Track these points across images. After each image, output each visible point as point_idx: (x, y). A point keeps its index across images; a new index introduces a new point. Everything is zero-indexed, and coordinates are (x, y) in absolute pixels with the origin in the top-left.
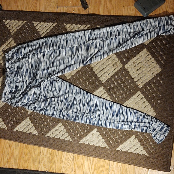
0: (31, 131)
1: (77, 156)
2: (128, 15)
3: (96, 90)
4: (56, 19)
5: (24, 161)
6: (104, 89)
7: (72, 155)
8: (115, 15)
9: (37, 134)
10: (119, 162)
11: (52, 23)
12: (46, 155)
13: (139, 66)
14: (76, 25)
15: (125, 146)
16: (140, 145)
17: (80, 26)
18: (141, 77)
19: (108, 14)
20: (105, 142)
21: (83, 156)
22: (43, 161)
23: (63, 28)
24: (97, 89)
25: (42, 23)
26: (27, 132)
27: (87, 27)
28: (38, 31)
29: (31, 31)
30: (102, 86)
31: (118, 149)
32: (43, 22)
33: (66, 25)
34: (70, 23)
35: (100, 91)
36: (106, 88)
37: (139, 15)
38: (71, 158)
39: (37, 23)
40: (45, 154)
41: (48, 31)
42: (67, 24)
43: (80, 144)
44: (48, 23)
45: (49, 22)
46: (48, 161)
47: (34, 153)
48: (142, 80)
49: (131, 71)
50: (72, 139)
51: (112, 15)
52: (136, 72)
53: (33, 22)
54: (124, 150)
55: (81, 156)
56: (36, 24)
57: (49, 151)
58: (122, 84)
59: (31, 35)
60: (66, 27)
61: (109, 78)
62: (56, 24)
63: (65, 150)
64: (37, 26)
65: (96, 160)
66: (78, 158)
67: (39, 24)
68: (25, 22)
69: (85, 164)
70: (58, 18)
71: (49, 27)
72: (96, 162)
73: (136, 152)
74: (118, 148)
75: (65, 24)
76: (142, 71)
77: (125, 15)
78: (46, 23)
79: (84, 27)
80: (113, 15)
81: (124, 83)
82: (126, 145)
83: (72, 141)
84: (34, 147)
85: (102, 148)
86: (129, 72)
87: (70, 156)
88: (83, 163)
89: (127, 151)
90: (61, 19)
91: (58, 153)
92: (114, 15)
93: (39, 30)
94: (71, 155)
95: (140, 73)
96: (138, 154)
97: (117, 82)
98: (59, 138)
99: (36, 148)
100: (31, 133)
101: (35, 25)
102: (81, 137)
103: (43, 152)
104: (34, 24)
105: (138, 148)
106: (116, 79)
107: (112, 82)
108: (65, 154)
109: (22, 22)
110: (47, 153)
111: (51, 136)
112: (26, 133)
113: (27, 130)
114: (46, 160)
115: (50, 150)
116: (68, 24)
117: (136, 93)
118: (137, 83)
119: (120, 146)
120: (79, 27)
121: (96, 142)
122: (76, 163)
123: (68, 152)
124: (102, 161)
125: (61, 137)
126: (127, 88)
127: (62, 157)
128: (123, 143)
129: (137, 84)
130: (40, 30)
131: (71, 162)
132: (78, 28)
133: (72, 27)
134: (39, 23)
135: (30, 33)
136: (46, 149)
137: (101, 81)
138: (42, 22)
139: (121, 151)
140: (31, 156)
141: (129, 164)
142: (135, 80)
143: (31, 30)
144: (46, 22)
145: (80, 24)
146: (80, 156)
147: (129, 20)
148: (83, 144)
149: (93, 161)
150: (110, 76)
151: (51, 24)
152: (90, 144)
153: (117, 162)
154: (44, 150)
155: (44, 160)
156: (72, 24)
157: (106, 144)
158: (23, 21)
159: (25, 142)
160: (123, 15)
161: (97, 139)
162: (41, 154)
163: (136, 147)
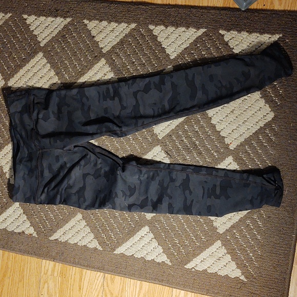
0: (23, 229)
1: (111, 277)
2: (209, 5)
3: (148, 152)
4: (68, 12)
5: (10, 284)
6: (163, 151)
8: (183, 4)
9: (35, 235)
10: (189, 290)
11: (62, 19)
12: (52, 274)
13: (230, 107)
14: (109, 23)
15: (202, 261)
16: (230, 260)
17: (117, 24)
18: (235, 128)
19: (171, 3)
20: (163, 252)
21: (121, 279)
22: (46, 285)
23: (83, 29)
24: (150, 151)
25: (42, 18)
26: (15, 231)
27: (130, 29)
28: (34, 33)
29: (20, 35)
30: (158, 145)
31: (189, 266)
32: (44, 15)
33: (88, 22)
34: (97, 19)
35: (156, 154)
36: (166, 148)
37: (231, 6)
38: (98, 281)
39: (33, 17)
40: (50, 273)
41: (54, 35)
42: (90, 20)
43: (116, 255)
44: (54, 19)
45: (56, 16)
46: (55, 285)
47: (30, 271)
48: (236, 135)
49: (215, 116)
50: (101, 246)
51: (178, 5)
52: (225, 119)
53: (25, 16)
54: (200, 268)
55: (118, 279)
56: (30, 19)
57: (57, 268)
58: (198, 142)
59: (22, 42)
60: (88, 27)
61: (173, 130)
62: (69, 20)
63: (89, 266)
64: (32, 24)
65: (146, 285)
66: (113, 281)
67: (36, 19)
68: (9, 15)
69: (126, 292)
70: (72, 9)
71: (56, 26)
72: (147, 290)
73: (222, 272)
74: (188, 265)
75: (86, 22)
76: (237, 117)
77: (205, 4)
78: (50, 19)
79: (124, 28)
80: (180, 4)
81: (201, 141)
82: (204, 259)
83: (101, 249)
84: (28, 258)
85: (159, 264)
86: (211, 118)
87: (97, 276)
88: (122, 292)
89: (206, 270)
90: (78, 12)
91: (74, 271)
92: (182, 5)
93: (35, 33)
94: (100, 275)
95: (232, 120)
96: (227, 277)
97: (188, 137)
98: (76, 242)
100: (23, 232)
101: (28, 22)
102: (118, 242)
103: (46, 268)
104: (26, 20)
105: (227, 266)
106: (185, 131)
107: (178, 137)
108: (89, 274)
109: (3, 15)
110: (53, 271)
111: (62, 238)
112: (13, 233)
113: (15, 228)
114: (51, 284)
115: (59, 266)
116: (93, 21)
117: (225, 159)
118: (227, 141)
119: (192, 260)
120: (115, 27)
121: (146, 252)
122: (108, 292)
123: (93, 269)
124: (158, 287)
125: (80, 242)
126: (207, 150)
127: (83, 280)
128: (198, 255)
129: (226, 143)
130: (39, 33)
131: (99, 287)
132: (112, 29)
133: (100, 27)
134: (36, 17)
135: (18, 37)
136: (52, 263)
137: (157, 136)
138: (41, 17)
139: (193, 270)
140: (24, 276)
141: (210, 295)
142: (222, 134)
143: (21, 32)
144: (49, 16)
145: (116, 21)
146: (117, 277)
147: (213, 15)
148: (122, 255)
149: (141, 288)
150: (174, 126)
151: (59, 20)
152: (134, 255)
153: (187, 290)
154: (48, 264)
155: (48, 284)
156: (101, 21)
157: (166, 256)
158: (6, 13)
159: (12, 249)
160: (201, 5)
161: (148, 247)
162: (42, 273)
163: (223, 262)
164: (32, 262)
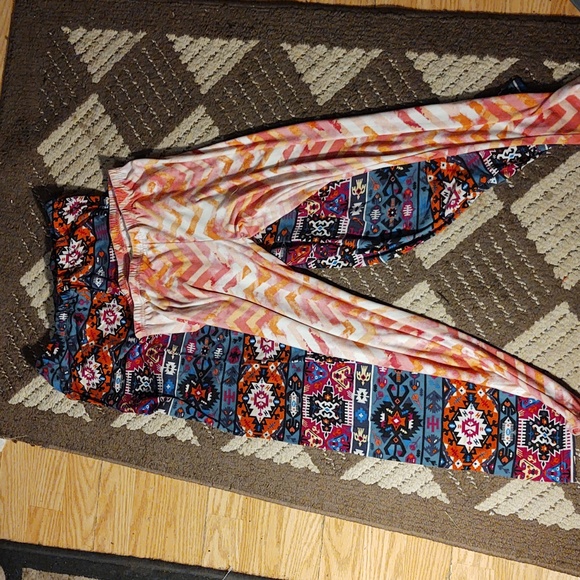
0: (173, 431)
1: (336, 523)
2: (524, 12)
3: (403, 293)
4: (252, 28)
5: (151, 529)
6: (432, 292)
7: (318, 519)
8: (474, 9)
9: (195, 441)
10: (484, 550)
11: (240, 42)
12: (228, 514)
13: (564, 207)
14: (330, 47)
15: (508, 498)
16: (563, 497)
17: (344, 51)
18: (574, 248)
19: (448, 9)
20: (435, 479)
21: (355, 527)
22: (217, 534)
23: (279, 61)
24: (408, 291)
25: (204, 41)
26: (159, 434)
27: (369, 59)
28: (188, 69)
29: (163, 72)
30: (423, 279)
31: (483, 507)
32: (207, 35)
33: (289, 47)
34: (307, 42)
35: (419, 298)
36: (439, 286)
37: (567, 14)
38: (313, 529)
39: (186, 39)
40: (222, 511)
41: (226, 71)
42: (294, 43)
43: (346, 482)
44: (225, 42)
45: (229, 37)
46: (233, 535)
47: (186, 507)
48: (575, 262)
49: (534, 225)
50: (316, 464)
51: (463, 12)
52: (554, 231)
53: (172, 37)
54: (504, 511)
55: (349, 526)
56: (181, 43)
57: (236, 502)
58: (501, 276)
59: (166, 85)
60: (291, 57)
61: (452, 252)
62: (253, 43)
63: (295, 502)
64: (184, 52)
65: (402, 539)
66: (339, 529)
67: (191, 42)
68: (142, 35)
69: (365, 551)
70: (260, 23)
71: (230, 55)
72: (403, 549)
73: (547, 519)
74: (482, 504)
75: (286, 46)
76: (577, 228)
77: (516, 10)
78: (219, 42)
79: (358, 57)
80: (467, 9)
81: (508, 273)
82: (512, 494)
83: (318, 471)
84: (183, 485)
85: (425, 500)
86: (526, 229)
87: (310, 520)
88: (357, 550)
89: (516, 515)
90: (271, 27)
91: (267, 509)
92: (470, 13)
93: (191, 68)
94: (315, 518)
95: (569, 233)
96: (555, 528)
97: (481, 266)
98: (270, 457)
99: (192, 490)
100: (173, 437)
101: (177, 48)
102: (348, 460)
103: (216, 504)
104: (173, 43)
105: (557, 508)
106: (476, 255)
107: (463, 264)
108: (294, 516)
109: (131, 34)
110: (229, 509)
111: (244, 449)
112: (154, 438)
113: (159, 428)
114: (226, 533)
115: (239, 500)
116: (299, 45)
117: (553, 308)
118: (558, 273)
119: (489, 496)
120: (340, 55)
121: (401, 479)
122: (330, 549)
123: (303, 507)
124: (425, 544)
125: (278, 457)
126: (519, 290)
127: (284, 526)
128: (500, 487)
129: (557, 277)
130: (198, 68)
131: (314, 541)
132: (334, 60)
133: (312, 55)
134: (192, 39)
135: (159, 77)
136: (227, 494)
137: (421, 262)
138: (202, 39)
139: (491, 513)
140: (175, 518)
141: (523, 559)
142: (549, 259)
143: (164, 67)
144: (216, 37)
145: (343, 46)
146: (347, 523)
147: (532, 32)
148: (357, 483)
149: (392, 546)
150: (455, 245)
151: (235, 44)
152: (379, 484)
153: (479, 549)
154: (219, 497)
155: (220, 532)
156: (314, 44)
157: (439, 487)
158: (135, 32)
159: (153, 467)
160: (508, 11)
161: (406, 470)
162: (210, 511)
163: (548, 501)
164: (191, 491)
